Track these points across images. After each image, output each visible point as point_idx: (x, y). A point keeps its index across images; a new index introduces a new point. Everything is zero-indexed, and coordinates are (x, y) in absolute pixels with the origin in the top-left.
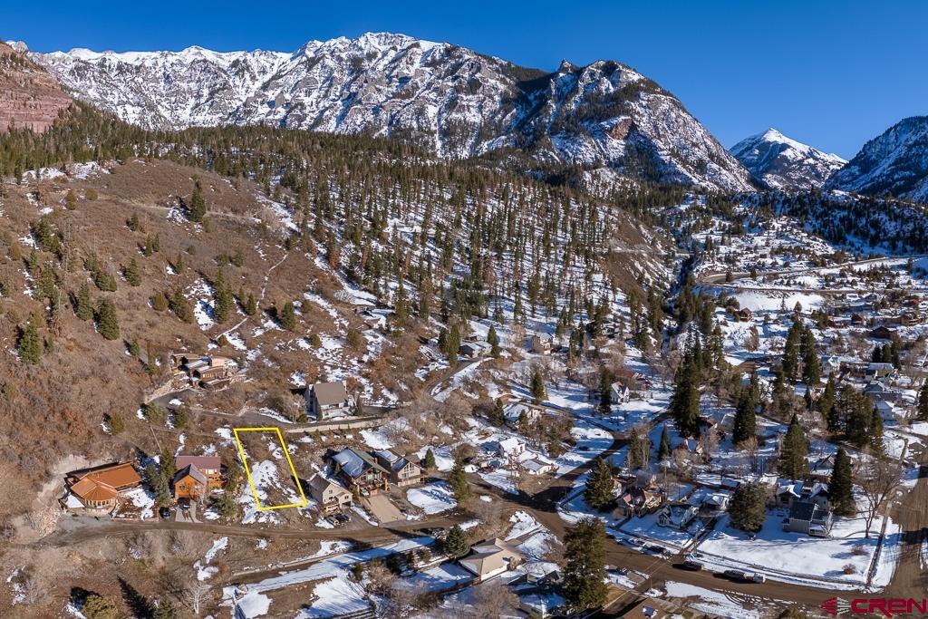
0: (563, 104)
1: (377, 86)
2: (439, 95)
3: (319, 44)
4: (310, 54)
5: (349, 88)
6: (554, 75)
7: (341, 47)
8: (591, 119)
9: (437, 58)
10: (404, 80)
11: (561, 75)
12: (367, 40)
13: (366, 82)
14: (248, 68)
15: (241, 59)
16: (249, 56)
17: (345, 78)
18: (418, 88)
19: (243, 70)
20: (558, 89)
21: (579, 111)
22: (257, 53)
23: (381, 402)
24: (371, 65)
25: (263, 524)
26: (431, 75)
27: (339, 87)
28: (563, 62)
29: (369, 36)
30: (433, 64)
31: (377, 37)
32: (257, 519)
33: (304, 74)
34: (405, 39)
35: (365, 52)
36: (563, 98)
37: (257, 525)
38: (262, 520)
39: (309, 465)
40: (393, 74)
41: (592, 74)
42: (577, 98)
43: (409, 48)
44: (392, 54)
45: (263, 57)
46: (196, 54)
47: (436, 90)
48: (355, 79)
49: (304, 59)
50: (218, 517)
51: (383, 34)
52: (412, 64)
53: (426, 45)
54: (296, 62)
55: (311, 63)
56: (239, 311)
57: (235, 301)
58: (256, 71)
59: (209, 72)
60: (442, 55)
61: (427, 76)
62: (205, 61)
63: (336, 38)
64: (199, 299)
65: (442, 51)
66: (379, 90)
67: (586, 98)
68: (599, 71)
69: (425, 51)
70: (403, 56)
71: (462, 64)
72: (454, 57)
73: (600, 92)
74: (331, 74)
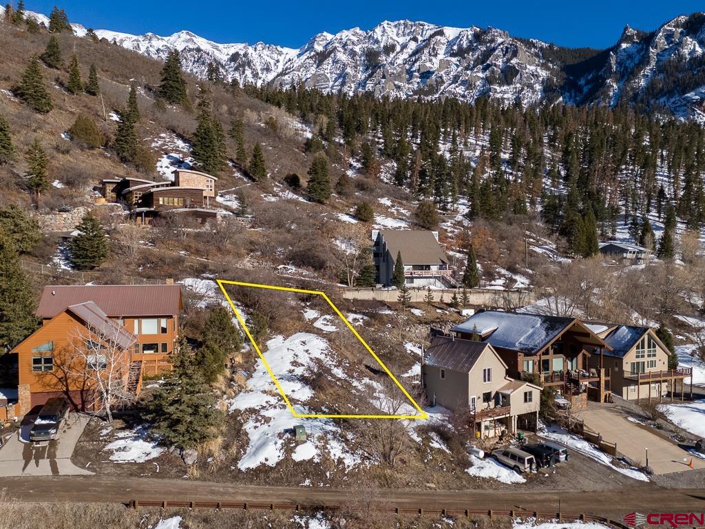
0: (628, 80)
1: (396, 83)
2: (467, 89)
3: (329, 37)
4: (319, 48)
5: (364, 87)
6: (616, 48)
7: (355, 39)
8: (670, 93)
9: (465, 46)
10: (426, 75)
11: (624, 46)
12: (384, 31)
13: (384, 77)
14: (249, 63)
15: (242, 53)
16: (250, 50)
17: (359, 76)
18: (443, 82)
19: (243, 66)
20: (619, 64)
21: (651, 87)
22: (259, 47)
24: (389, 60)
26: (458, 66)
27: (353, 85)
28: (626, 29)
29: (385, 26)
30: (461, 53)
31: (395, 26)
33: (313, 70)
34: (426, 27)
35: (382, 45)
36: (626, 74)
40: (414, 69)
41: (669, 37)
42: (647, 70)
43: (432, 36)
44: (413, 46)
45: (266, 52)
46: (187, 41)
47: (463, 83)
48: (370, 76)
49: (313, 53)
51: (402, 22)
52: (436, 55)
53: (451, 32)
54: (304, 57)
55: (321, 58)
58: (259, 68)
59: (203, 64)
60: (470, 42)
61: (453, 67)
62: (198, 50)
63: (348, 29)
65: (470, 37)
66: (398, 87)
67: (660, 69)
68: (680, 30)
69: (451, 39)
70: (426, 46)
71: (494, 49)
72: (485, 42)
73: (681, 57)
74: (343, 70)
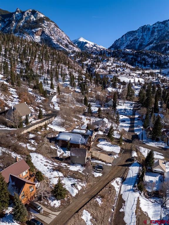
0: (18, 23)
6: (15, 13)
8: (28, 29)
11: (17, 13)
20: (16, 18)
21: (23, 26)
28: (17, 9)
36: (18, 21)
41: (28, 14)
42: (23, 21)
67: (26, 22)
68: (30, 13)
73: (30, 20)
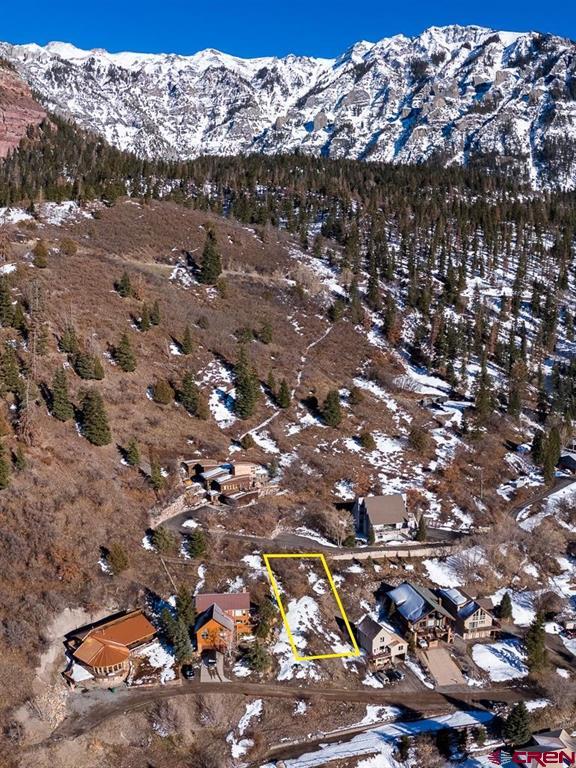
1: (447, 98)
2: (529, 105)
3: (369, 45)
4: (358, 59)
5: (410, 103)
7: (398, 48)
9: (524, 54)
10: (482, 88)
12: (431, 38)
13: (432, 93)
14: (278, 79)
15: (270, 68)
16: (280, 64)
17: (404, 90)
18: (501, 97)
19: (271, 82)
22: (290, 60)
23: (450, 524)
24: (439, 70)
25: (303, 681)
26: (517, 78)
27: (397, 102)
29: (433, 32)
30: (519, 62)
31: (444, 32)
32: (295, 674)
33: (350, 86)
34: (479, 32)
35: (430, 54)
37: (295, 682)
38: (301, 675)
39: (358, 602)
40: (467, 81)
43: (486, 43)
44: (465, 54)
45: (297, 65)
46: (211, 60)
47: (525, 98)
48: (417, 90)
49: (351, 66)
50: (249, 672)
51: (451, 27)
52: (491, 65)
53: (507, 37)
54: (340, 70)
55: (360, 71)
56: (269, 403)
57: (263, 390)
58: (289, 82)
59: (228, 83)
60: (530, 49)
61: (513, 79)
62: (223, 69)
63: (390, 36)
64: (215, 388)
65: (529, 44)
66: (450, 104)
69: (507, 45)
70: (480, 54)
71: (556, 59)
72: (545, 51)
74: (386, 85)
